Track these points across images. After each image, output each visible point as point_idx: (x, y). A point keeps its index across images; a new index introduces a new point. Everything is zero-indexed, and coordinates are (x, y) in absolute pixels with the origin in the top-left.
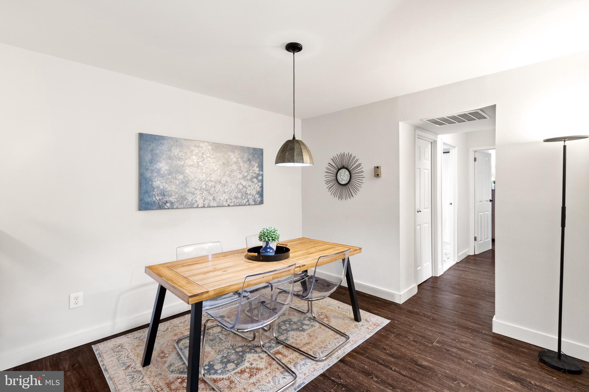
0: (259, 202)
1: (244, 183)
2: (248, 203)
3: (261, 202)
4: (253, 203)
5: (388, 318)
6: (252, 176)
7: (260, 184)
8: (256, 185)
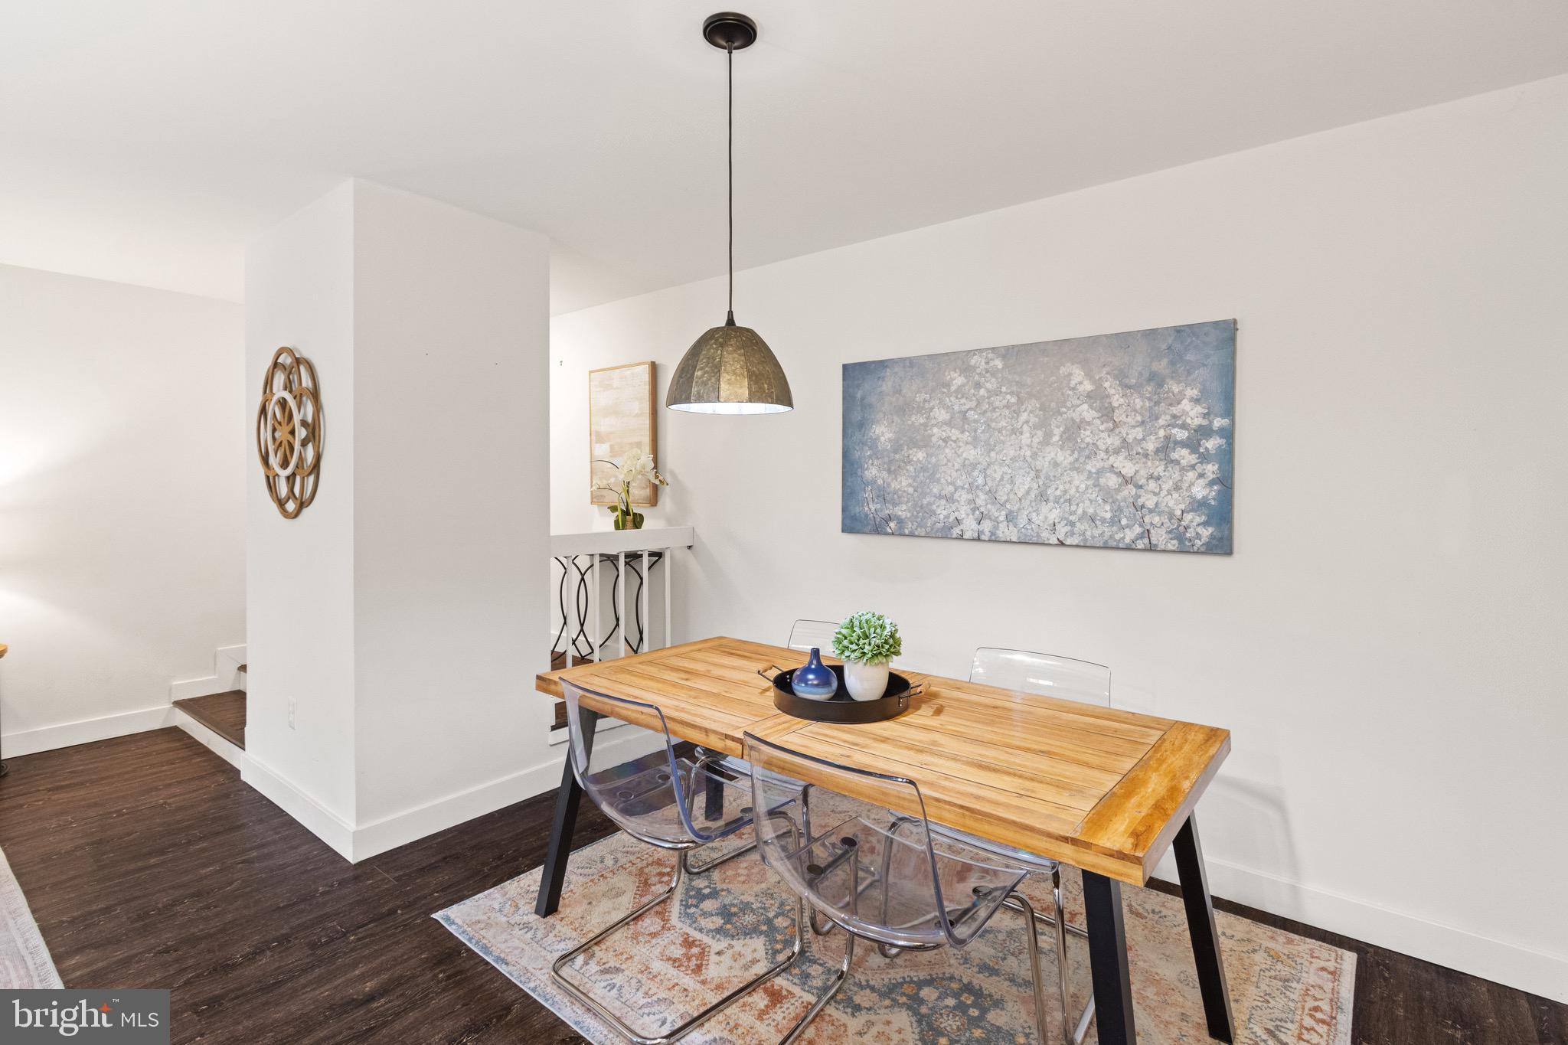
0: (1207, 544)
1: (1128, 469)
2: (1146, 541)
3: (1222, 546)
4: (1173, 545)
6: (1167, 438)
7: (1211, 469)
8: (1191, 475)
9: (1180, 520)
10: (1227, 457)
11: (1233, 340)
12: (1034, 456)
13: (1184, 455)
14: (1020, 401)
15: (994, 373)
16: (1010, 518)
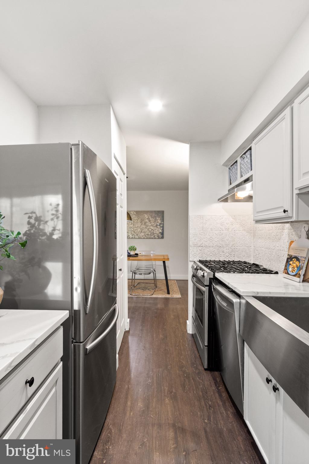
0: (161, 237)
1: (152, 228)
2: (155, 237)
3: (163, 238)
4: (158, 238)
5: (182, 295)
6: (157, 224)
7: (162, 228)
8: (159, 229)
9: (158, 235)
10: (163, 227)
11: (164, 213)
12: (140, 226)
13: (158, 226)
14: (138, 219)
15: (134, 214)
16: (137, 235)
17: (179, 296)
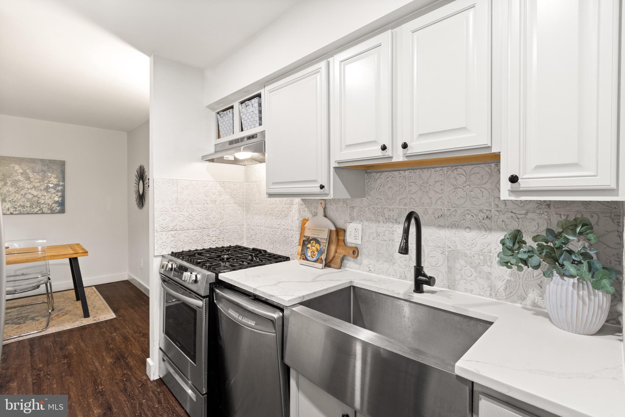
0: (59, 211)
1: (35, 193)
2: (41, 211)
3: (62, 211)
4: (49, 212)
5: (115, 311)
6: (47, 186)
7: (60, 194)
8: (54, 195)
9: (51, 206)
10: (63, 191)
11: (64, 165)
13: (52, 191)
17: (111, 315)
